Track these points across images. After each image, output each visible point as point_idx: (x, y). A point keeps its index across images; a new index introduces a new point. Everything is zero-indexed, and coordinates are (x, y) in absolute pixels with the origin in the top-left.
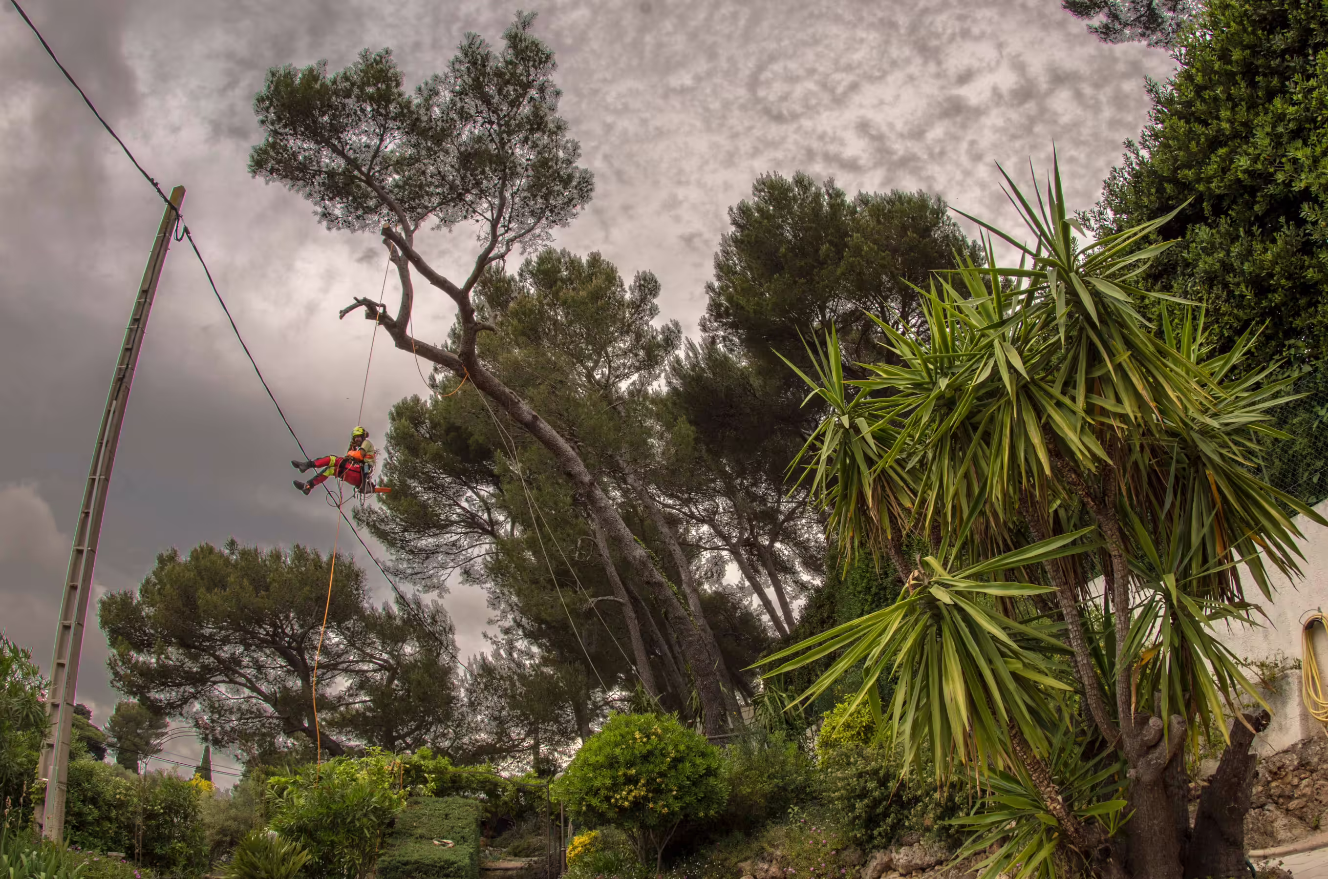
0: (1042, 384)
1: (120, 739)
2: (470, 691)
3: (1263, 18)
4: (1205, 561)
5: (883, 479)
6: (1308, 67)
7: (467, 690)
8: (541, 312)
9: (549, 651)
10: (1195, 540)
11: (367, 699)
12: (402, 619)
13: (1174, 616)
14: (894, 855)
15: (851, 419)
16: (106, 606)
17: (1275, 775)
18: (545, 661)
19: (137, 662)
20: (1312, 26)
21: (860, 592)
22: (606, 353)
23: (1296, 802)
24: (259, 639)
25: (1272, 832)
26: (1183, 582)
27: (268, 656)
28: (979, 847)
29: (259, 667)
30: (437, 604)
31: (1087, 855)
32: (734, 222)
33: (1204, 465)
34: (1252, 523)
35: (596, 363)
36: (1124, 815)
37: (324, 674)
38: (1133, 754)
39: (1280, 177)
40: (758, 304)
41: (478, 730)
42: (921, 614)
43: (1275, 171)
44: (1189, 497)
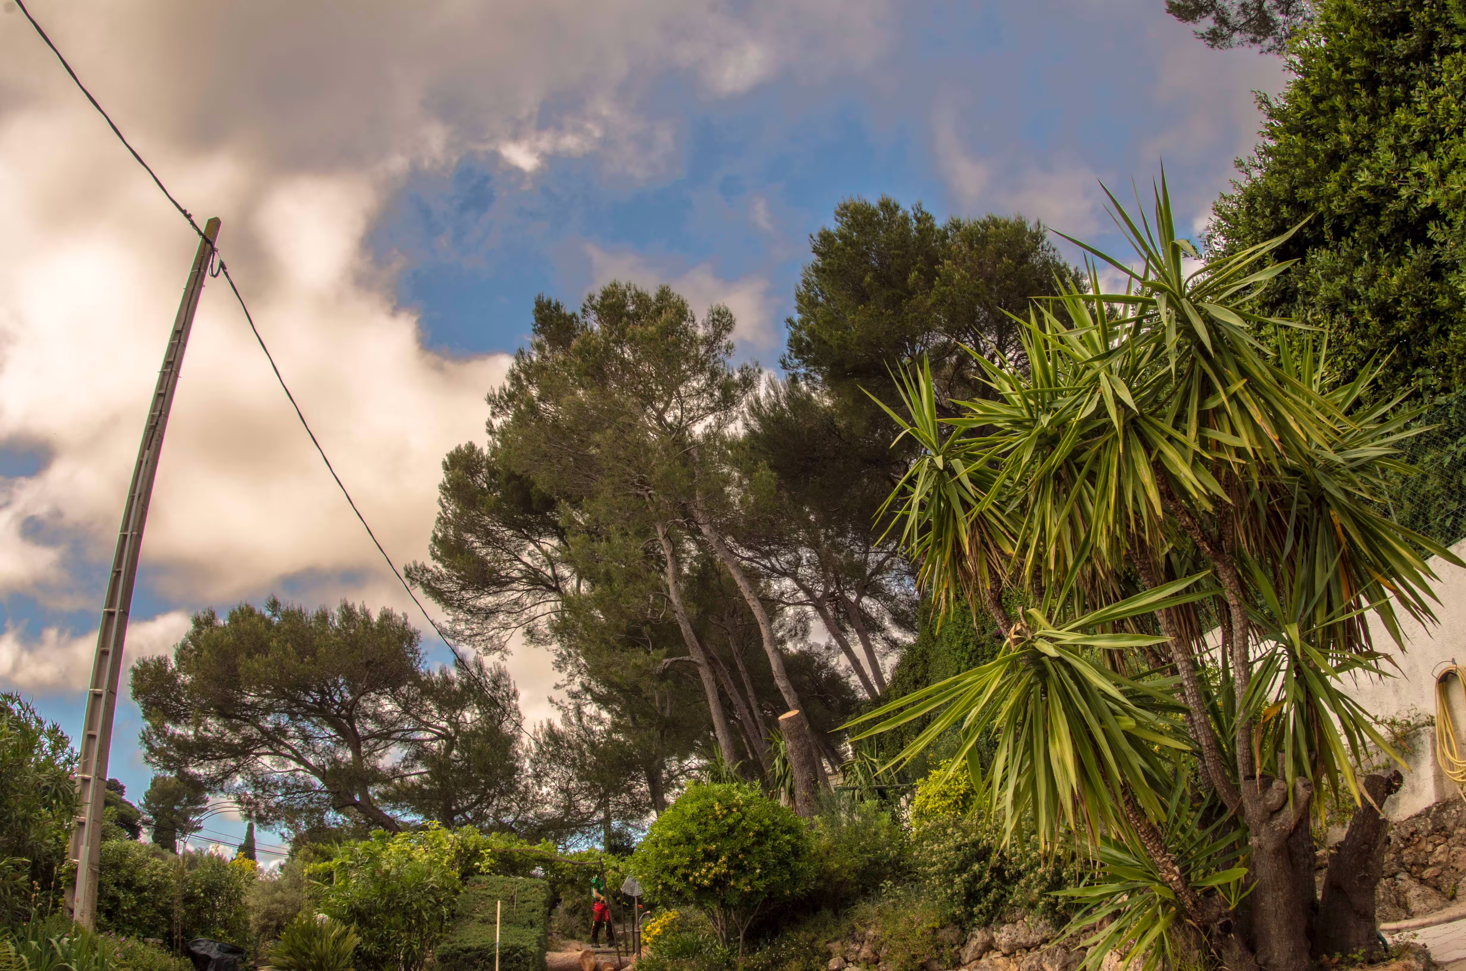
0: (1153, 419)
1: (155, 815)
2: (534, 762)
3: (1384, 22)
4: (1330, 609)
5: (980, 523)
6: (1433, 74)
7: (532, 760)
8: (607, 350)
9: (620, 716)
10: (1320, 587)
11: (424, 770)
12: (461, 684)
13: (1298, 669)
14: (995, 934)
15: (945, 460)
16: (138, 674)
17: (1407, 841)
18: (616, 727)
19: (173, 734)
20: (1437, 29)
21: (956, 650)
22: (679, 393)
23: (1430, 870)
24: (306, 707)
25: (1406, 904)
26: (1306, 632)
27: (315, 725)
28: (1089, 922)
29: (307, 738)
30: (500, 667)
31: (1206, 929)
32: (816, 250)
33: (1328, 505)
34: (1381, 565)
35: (667, 404)
36: (1245, 888)
37: (376, 744)
38: (1256, 820)
39: (1404, 192)
40: (842, 338)
41: (543, 802)
42: (1025, 671)
43: (1400, 186)
44: (1311, 540)
